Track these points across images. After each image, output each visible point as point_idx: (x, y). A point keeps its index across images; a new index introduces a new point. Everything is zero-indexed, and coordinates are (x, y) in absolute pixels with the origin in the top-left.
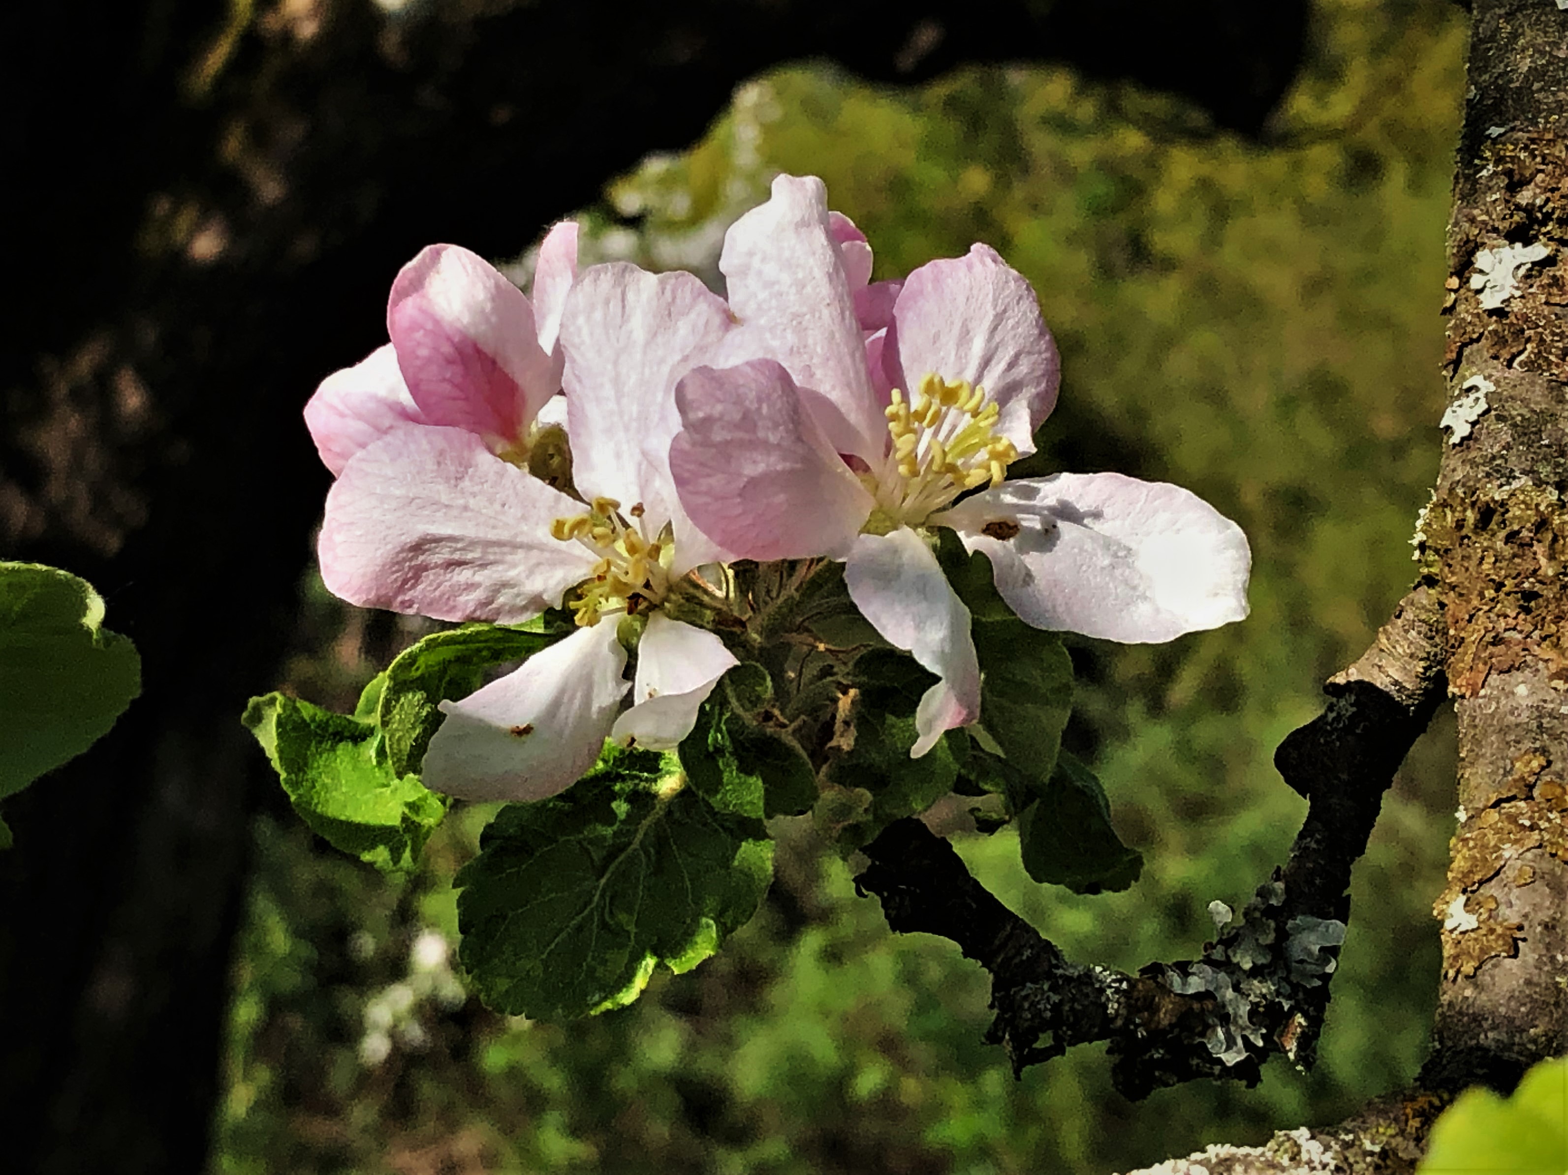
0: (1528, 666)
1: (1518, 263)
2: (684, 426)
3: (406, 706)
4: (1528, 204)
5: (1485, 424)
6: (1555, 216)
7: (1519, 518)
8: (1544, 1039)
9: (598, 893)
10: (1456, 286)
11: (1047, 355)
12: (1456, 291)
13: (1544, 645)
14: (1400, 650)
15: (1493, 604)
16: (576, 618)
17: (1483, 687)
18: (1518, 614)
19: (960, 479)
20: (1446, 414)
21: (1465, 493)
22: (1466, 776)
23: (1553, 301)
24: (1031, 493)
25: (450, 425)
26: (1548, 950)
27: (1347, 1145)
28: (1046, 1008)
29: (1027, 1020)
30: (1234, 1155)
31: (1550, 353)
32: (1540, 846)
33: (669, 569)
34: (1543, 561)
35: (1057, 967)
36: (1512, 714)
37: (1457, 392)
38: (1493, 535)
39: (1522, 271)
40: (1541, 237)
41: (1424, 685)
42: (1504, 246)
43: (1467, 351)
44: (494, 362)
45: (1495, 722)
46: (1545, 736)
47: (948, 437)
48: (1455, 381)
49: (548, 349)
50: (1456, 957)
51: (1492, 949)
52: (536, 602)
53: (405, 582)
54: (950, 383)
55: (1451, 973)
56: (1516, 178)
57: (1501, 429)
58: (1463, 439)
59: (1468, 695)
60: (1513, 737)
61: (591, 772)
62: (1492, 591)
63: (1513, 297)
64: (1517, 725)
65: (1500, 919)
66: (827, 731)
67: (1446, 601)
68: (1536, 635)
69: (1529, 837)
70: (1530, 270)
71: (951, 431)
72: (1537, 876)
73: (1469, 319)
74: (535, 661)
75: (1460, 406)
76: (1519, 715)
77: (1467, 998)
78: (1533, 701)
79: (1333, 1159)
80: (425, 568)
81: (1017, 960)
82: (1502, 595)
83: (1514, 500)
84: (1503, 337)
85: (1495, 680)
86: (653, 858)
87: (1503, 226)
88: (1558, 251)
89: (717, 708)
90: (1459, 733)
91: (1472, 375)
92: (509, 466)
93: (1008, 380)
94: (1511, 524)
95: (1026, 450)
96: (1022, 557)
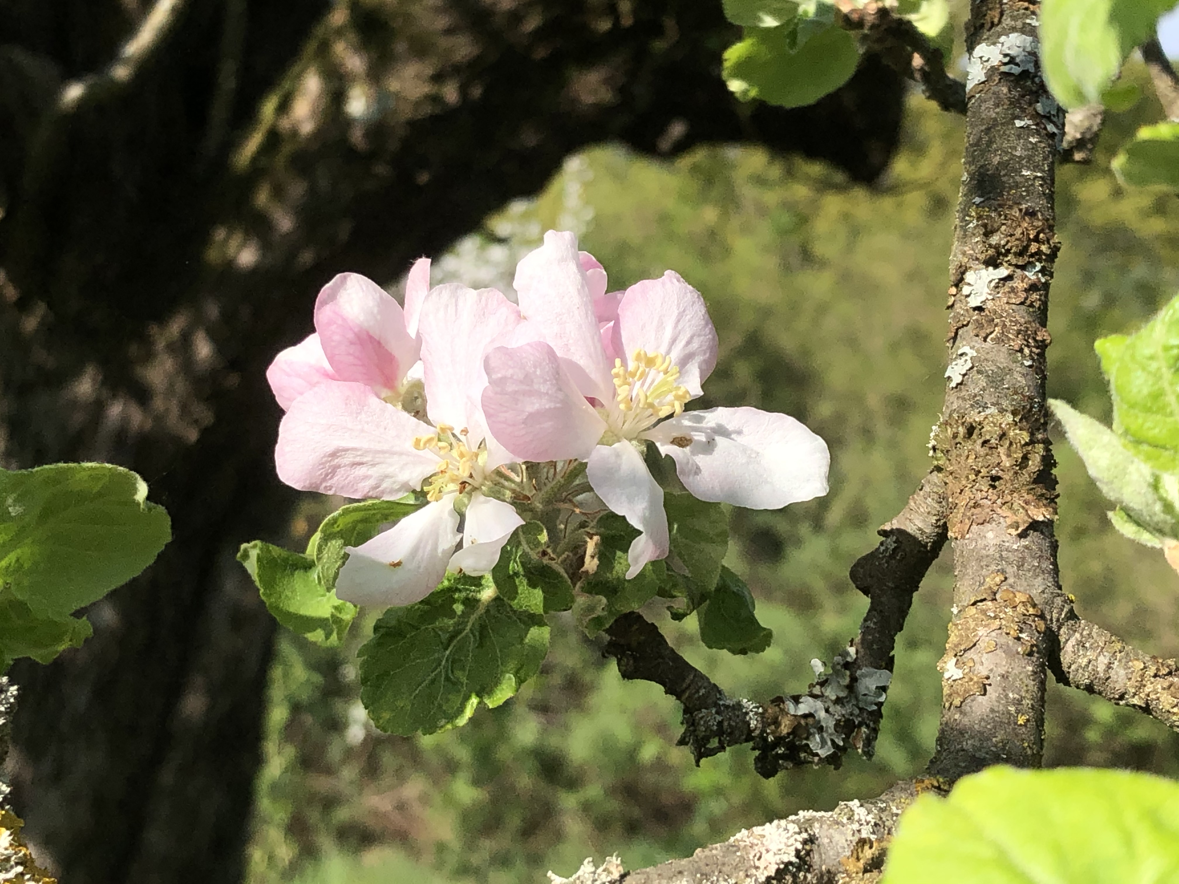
0: (994, 520)
1: (990, 279)
2: (489, 382)
3: (331, 549)
4: (996, 244)
5: (971, 375)
6: (1012, 251)
7: (990, 432)
8: (1001, 744)
9: (445, 659)
10: (954, 293)
11: (710, 336)
12: (954, 296)
13: (1004, 508)
14: (922, 510)
15: (974, 483)
16: (428, 496)
17: (967, 533)
18: (989, 489)
19: (657, 412)
20: (948, 370)
21: (958, 417)
22: (958, 586)
23: (1011, 302)
24: (700, 419)
25: (353, 381)
26: (1004, 690)
27: (882, 810)
28: (713, 725)
29: (702, 731)
30: (814, 817)
31: (1010, 333)
32: (1000, 628)
33: (484, 466)
34: (1004, 458)
35: (720, 699)
36: (985, 549)
37: (954, 356)
38: (975, 442)
39: (993, 284)
40: (1004, 263)
41: (936, 530)
42: (982, 269)
43: (960, 332)
44: (379, 343)
45: (974, 554)
46: (1004, 562)
47: (649, 387)
48: (953, 350)
49: (413, 335)
50: (950, 695)
51: (972, 690)
52: (405, 487)
53: (327, 475)
54: (651, 355)
55: (947, 705)
56: (989, 227)
57: (980, 379)
58: (958, 384)
59: (959, 537)
60: (985, 563)
61: (440, 587)
62: (974, 476)
63: (987, 299)
64: (987, 556)
65: (976, 672)
66: (581, 561)
67: (947, 481)
68: (999, 502)
69: (993, 623)
70: (998, 283)
71: (651, 384)
72: (998, 647)
73: (962, 312)
74: (404, 522)
75: (956, 365)
76: (989, 550)
77: (956, 720)
78: (997, 541)
79: (873, 818)
80: (339, 467)
81: (696, 696)
82: (979, 478)
83: (987, 421)
84: (982, 323)
85: (975, 529)
86: (478, 638)
87: (982, 257)
88: (1014, 271)
89: (514, 549)
90: (954, 560)
91: (963, 346)
92: (389, 405)
93: (687, 352)
94: (985, 435)
95: (697, 393)
96: (694, 458)
